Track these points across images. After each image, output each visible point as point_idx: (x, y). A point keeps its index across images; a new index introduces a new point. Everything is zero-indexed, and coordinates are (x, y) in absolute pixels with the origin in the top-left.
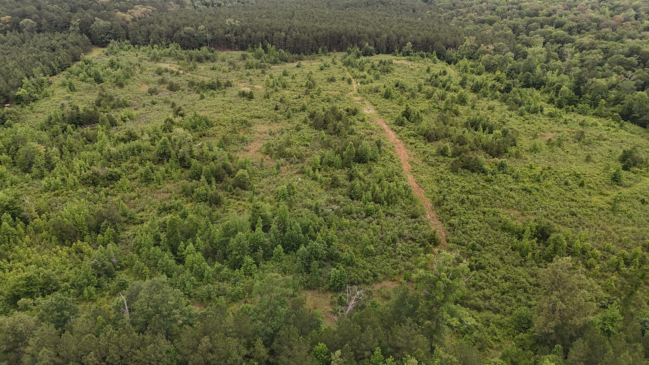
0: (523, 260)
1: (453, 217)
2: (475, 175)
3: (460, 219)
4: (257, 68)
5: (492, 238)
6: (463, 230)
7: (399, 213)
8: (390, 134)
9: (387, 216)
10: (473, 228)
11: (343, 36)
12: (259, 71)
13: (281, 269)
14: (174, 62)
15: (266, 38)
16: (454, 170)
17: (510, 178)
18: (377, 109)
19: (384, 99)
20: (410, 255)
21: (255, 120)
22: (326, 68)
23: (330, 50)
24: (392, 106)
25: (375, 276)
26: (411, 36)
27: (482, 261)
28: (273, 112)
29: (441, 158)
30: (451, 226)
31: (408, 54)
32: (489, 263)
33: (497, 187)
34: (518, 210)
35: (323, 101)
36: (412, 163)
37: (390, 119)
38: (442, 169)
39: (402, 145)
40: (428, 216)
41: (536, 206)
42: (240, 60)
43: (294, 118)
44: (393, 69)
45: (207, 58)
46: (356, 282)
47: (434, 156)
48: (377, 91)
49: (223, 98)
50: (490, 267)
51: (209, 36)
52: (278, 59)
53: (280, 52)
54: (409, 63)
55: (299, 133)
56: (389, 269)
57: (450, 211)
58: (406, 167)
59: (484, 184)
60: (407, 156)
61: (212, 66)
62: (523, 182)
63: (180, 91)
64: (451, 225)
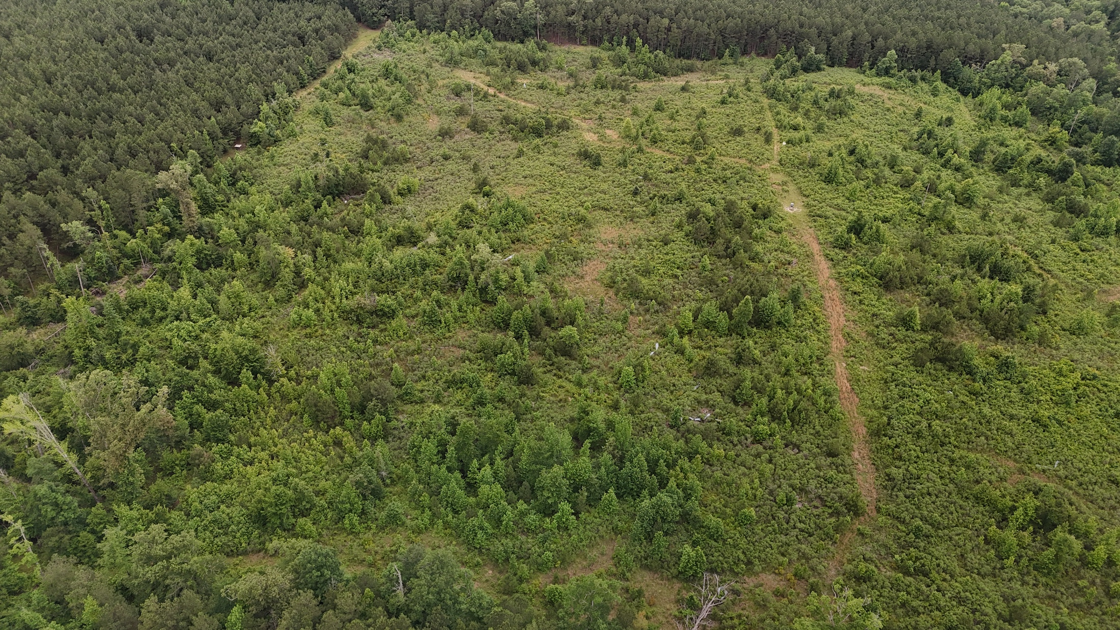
0: (999, 566)
1: (898, 463)
2: (954, 376)
3: (907, 470)
4: (613, 88)
5: (955, 514)
6: (908, 492)
7: (808, 445)
8: (821, 267)
9: (786, 446)
10: (925, 491)
11: (772, 31)
12: (617, 94)
13: (610, 527)
14: (481, 70)
15: (636, 26)
16: (918, 364)
17: (1015, 394)
18: (808, 206)
19: (823, 185)
20: (811, 531)
21: (598, 214)
22: (732, 99)
23: (745, 53)
24: (835, 202)
25: (749, 563)
26: (899, 35)
27: (927, 560)
28: (629, 199)
29: (901, 333)
30: (889, 480)
31: (887, 72)
32: (938, 565)
33: (986, 410)
34: (1015, 461)
35: (715, 180)
36: (848, 337)
37: (825, 231)
38: (897, 358)
39: (837, 294)
40: (856, 455)
41: (1050, 457)
42: (588, 68)
43: (662, 216)
44: (852, 108)
45: (534, 63)
46: (719, 570)
47: (888, 325)
48: (813, 166)
49: (552, 158)
50: (938, 572)
51: (540, 18)
52: (650, 70)
53: (656, 56)
54: (886, 94)
55: (667, 248)
56: (773, 554)
57: (893, 450)
58: (837, 345)
59: (965, 399)
60: (842, 319)
61: (540, 82)
62: (1039, 402)
63: (487, 134)
64: (890, 478)
